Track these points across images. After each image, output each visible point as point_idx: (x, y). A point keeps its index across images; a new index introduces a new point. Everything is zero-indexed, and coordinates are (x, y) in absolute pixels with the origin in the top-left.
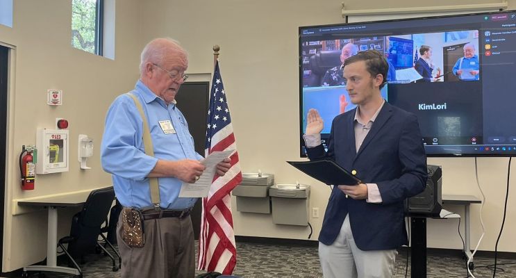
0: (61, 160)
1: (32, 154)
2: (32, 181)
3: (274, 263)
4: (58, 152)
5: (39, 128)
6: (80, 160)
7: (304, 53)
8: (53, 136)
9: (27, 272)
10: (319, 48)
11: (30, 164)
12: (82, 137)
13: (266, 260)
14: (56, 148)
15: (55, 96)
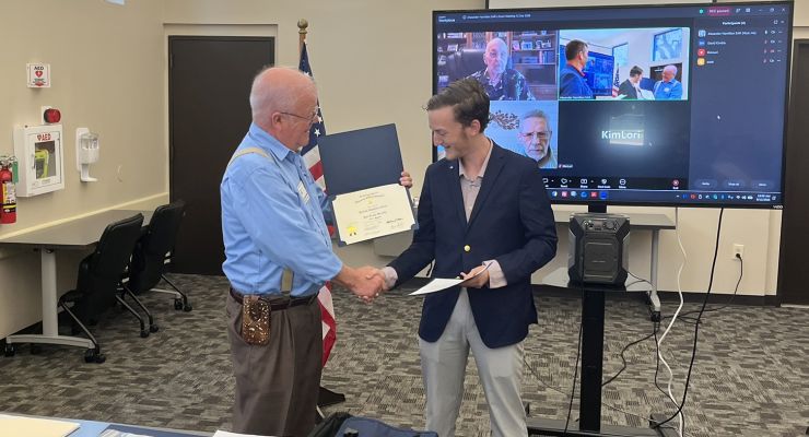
0: (52, 172)
1: (11, 170)
2: (13, 210)
3: (378, 317)
4: (47, 162)
5: (17, 126)
6: (79, 168)
7: (440, 50)
8: (39, 137)
9: (13, 344)
10: (461, 42)
11: (8, 184)
12: (82, 132)
13: (366, 311)
14: (45, 154)
15: (39, 74)
